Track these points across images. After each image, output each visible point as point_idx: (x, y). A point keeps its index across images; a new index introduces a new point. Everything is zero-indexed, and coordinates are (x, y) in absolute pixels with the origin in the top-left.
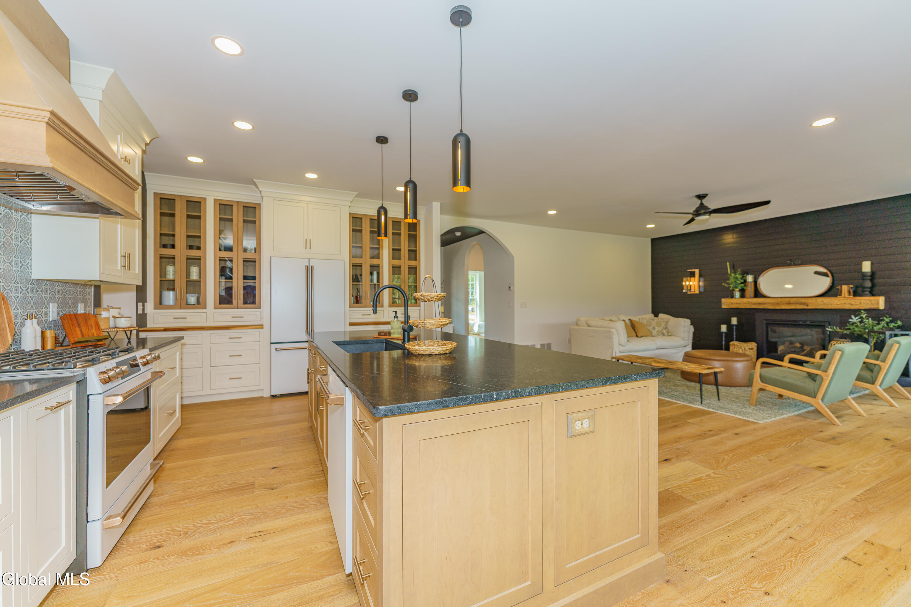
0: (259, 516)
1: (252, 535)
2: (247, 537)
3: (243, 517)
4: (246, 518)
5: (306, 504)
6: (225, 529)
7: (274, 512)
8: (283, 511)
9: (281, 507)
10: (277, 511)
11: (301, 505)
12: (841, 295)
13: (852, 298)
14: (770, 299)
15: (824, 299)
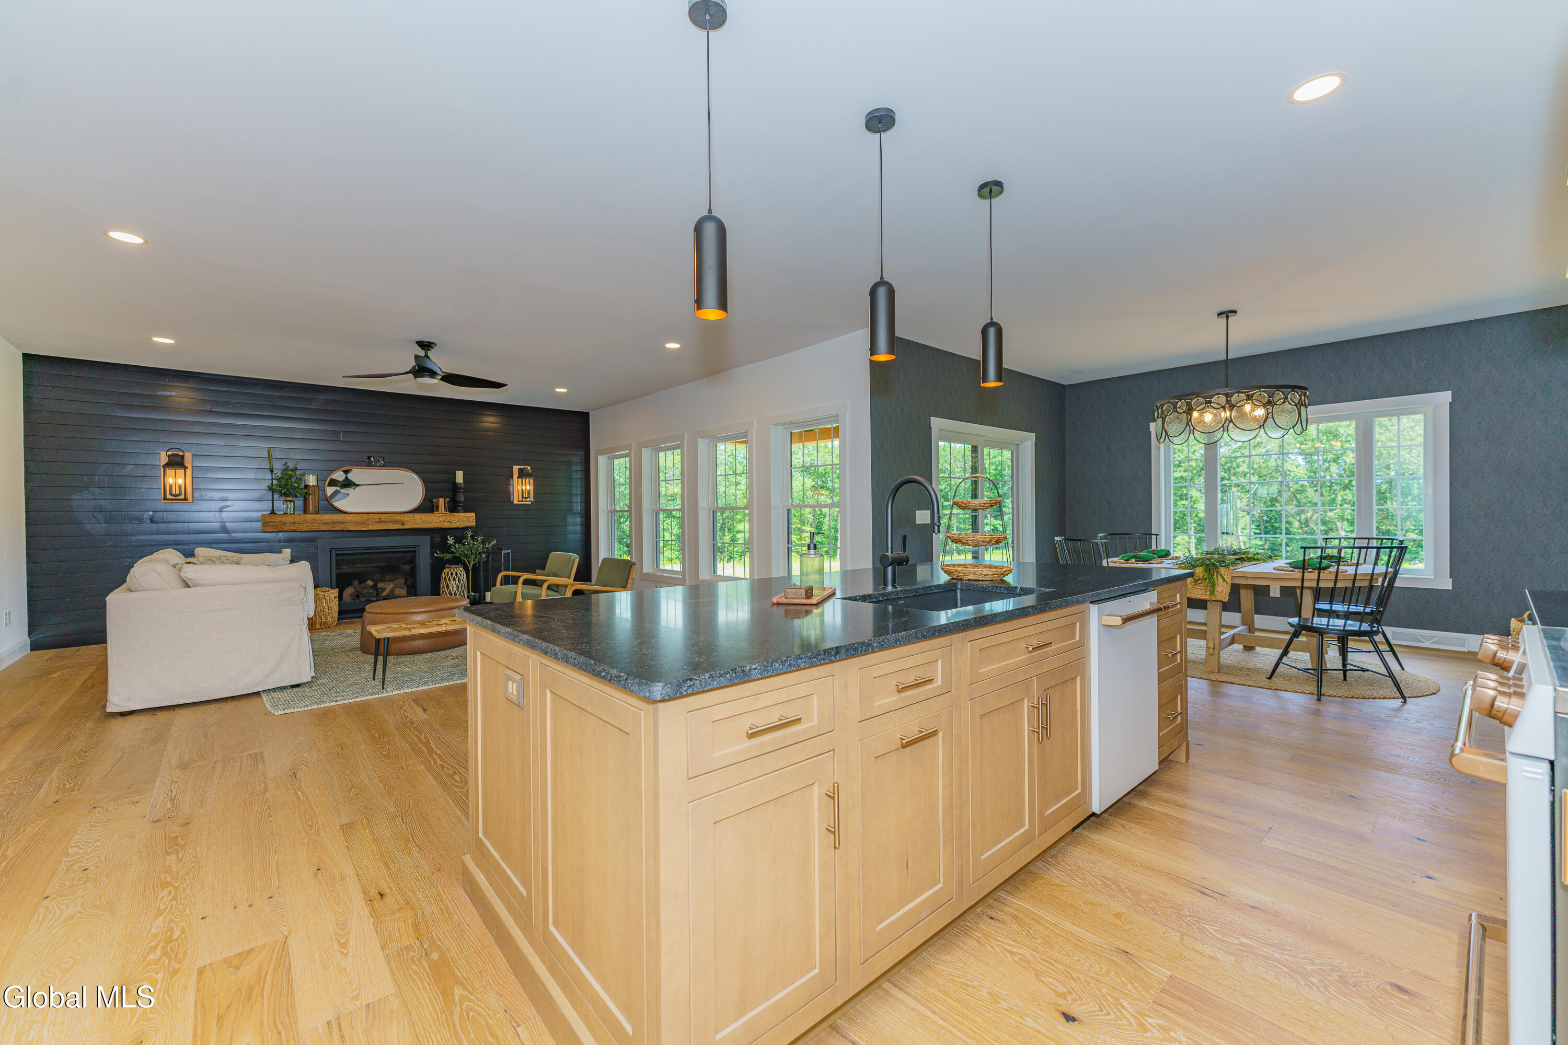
0: (1189, 916)
1: (1217, 895)
2: (1226, 898)
3: (1219, 936)
4: (1215, 930)
5: (1099, 882)
6: (1261, 936)
7: (1159, 906)
8: (1144, 896)
9: (1141, 906)
10: (1154, 904)
11: (1109, 886)
12: (437, 510)
13: (450, 514)
14: (349, 515)
15: (418, 516)
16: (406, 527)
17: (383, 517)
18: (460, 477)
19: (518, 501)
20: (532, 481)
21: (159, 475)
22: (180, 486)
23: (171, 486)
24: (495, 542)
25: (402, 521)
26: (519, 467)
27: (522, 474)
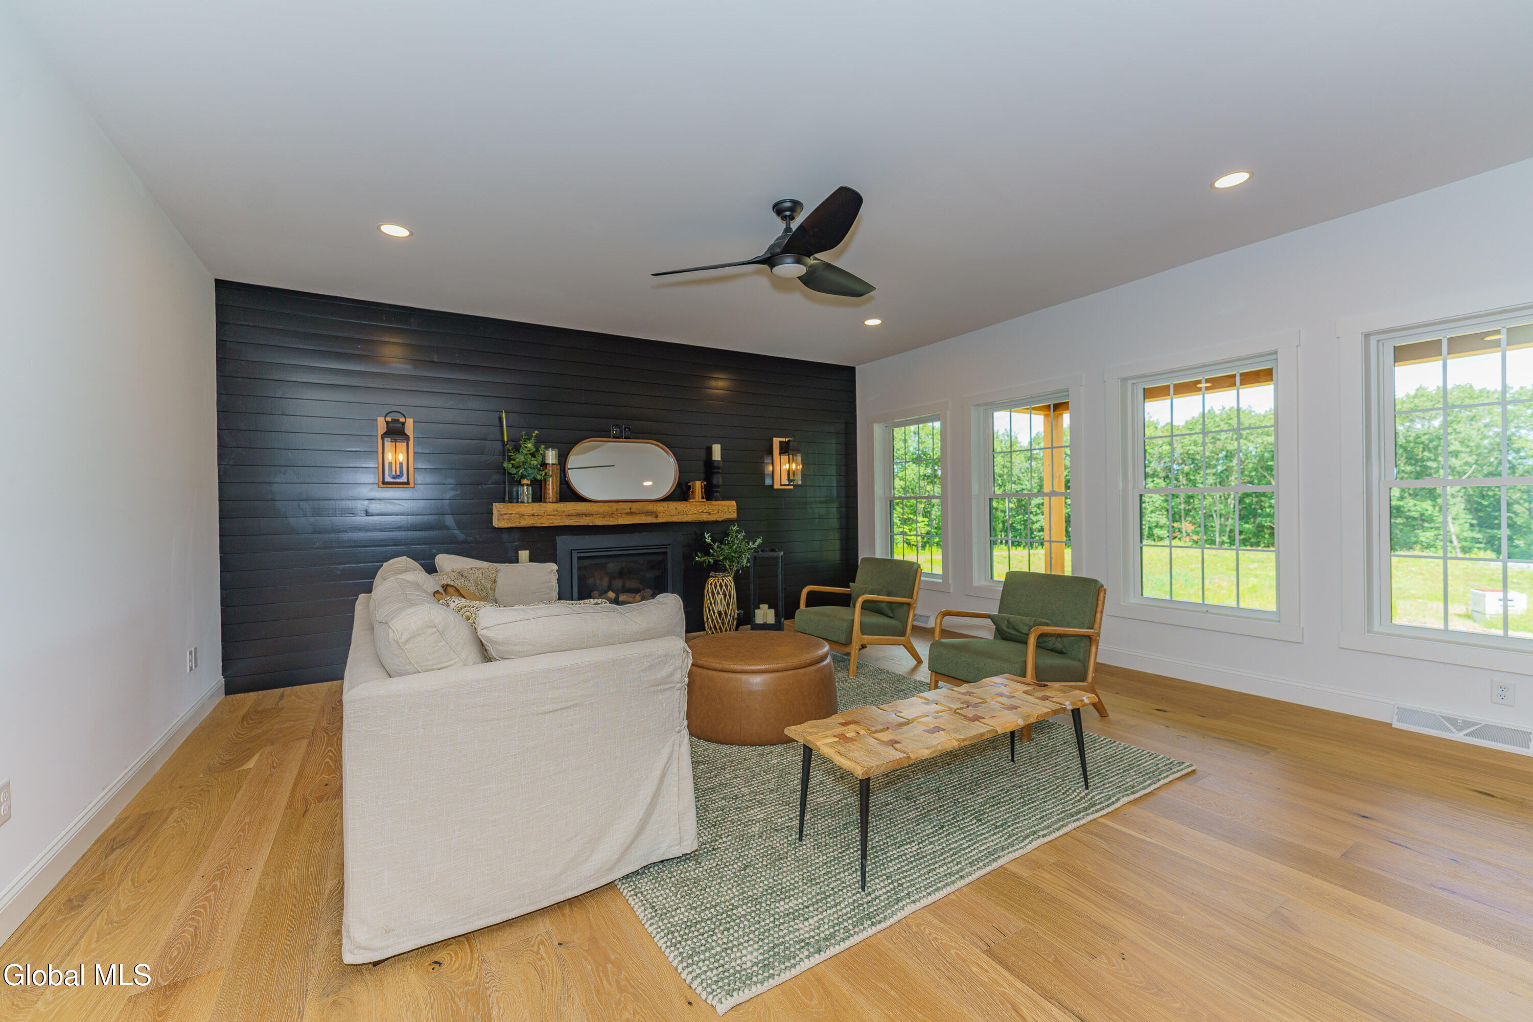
12: (694, 498)
13: (708, 502)
14: (595, 504)
15: (673, 505)
16: (660, 520)
17: (635, 506)
18: (717, 452)
19: (781, 485)
20: (799, 458)
21: (375, 450)
22: (401, 464)
23: (390, 464)
24: (759, 541)
25: (655, 512)
26: (783, 439)
27: (785, 449)
